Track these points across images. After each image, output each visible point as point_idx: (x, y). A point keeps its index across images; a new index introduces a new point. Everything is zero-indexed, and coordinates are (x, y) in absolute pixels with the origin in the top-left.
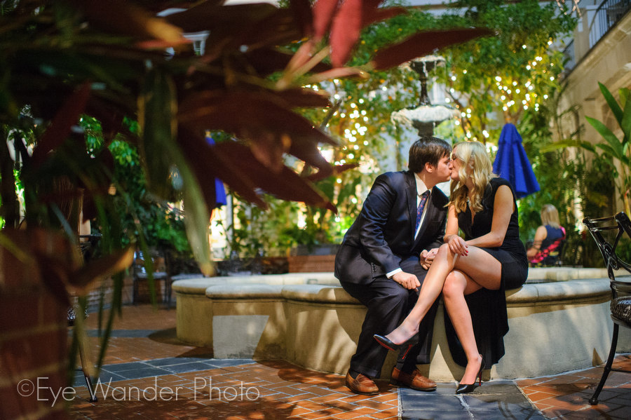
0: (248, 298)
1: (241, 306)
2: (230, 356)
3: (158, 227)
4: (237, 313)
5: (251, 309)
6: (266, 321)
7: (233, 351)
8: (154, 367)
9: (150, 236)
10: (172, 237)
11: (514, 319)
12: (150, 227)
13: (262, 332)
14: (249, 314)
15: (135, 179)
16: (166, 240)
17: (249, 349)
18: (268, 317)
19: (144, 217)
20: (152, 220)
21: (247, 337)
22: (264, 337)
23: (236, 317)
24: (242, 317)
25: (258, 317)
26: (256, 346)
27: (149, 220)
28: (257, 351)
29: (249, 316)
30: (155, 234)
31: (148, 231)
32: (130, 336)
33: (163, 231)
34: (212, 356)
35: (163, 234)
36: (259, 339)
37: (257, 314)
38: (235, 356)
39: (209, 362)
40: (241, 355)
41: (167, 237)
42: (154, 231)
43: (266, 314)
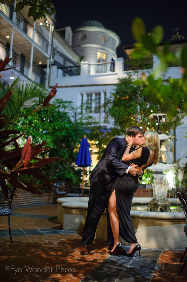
0: (76, 208)
1: (74, 211)
2: (69, 230)
3: (66, 173)
4: (72, 214)
5: (77, 213)
6: (82, 217)
7: (70, 228)
8: (40, 231)
9: (62, 176)
10: (71, 177)
11: (165, 226)
12: (63, 173)
13: (80, 222)
14: (76, 214)
15: (58, 153)
16: (69, 178)
17: (76, 228)
18: (83, 216)
19: (61, 168)
20: (64, 170)
21: (75, 223)
22: (81, 223)
23: (72, 215)
24: (74, 215)
25: (80, 216)
26: (78, 227)
27: (62, 169)
28: (78, 229)
29: (76, 215)
30: (64, 176)
31: (62, 174)
32: (41, 218)
33: (68, 174)
34: (63, 229)
35: (68, 176)
36: (79, 224)
37: (79, 215)
38: (71, 230)
39: (61, 232)
40: (73, 230)
41: (69, 177)
42: (64, 174)
43: (83, 215)
